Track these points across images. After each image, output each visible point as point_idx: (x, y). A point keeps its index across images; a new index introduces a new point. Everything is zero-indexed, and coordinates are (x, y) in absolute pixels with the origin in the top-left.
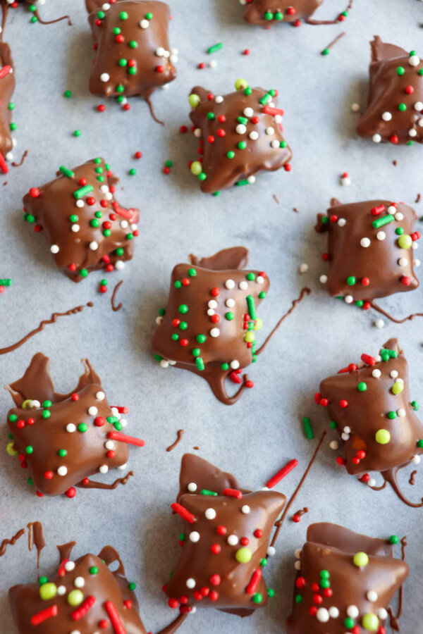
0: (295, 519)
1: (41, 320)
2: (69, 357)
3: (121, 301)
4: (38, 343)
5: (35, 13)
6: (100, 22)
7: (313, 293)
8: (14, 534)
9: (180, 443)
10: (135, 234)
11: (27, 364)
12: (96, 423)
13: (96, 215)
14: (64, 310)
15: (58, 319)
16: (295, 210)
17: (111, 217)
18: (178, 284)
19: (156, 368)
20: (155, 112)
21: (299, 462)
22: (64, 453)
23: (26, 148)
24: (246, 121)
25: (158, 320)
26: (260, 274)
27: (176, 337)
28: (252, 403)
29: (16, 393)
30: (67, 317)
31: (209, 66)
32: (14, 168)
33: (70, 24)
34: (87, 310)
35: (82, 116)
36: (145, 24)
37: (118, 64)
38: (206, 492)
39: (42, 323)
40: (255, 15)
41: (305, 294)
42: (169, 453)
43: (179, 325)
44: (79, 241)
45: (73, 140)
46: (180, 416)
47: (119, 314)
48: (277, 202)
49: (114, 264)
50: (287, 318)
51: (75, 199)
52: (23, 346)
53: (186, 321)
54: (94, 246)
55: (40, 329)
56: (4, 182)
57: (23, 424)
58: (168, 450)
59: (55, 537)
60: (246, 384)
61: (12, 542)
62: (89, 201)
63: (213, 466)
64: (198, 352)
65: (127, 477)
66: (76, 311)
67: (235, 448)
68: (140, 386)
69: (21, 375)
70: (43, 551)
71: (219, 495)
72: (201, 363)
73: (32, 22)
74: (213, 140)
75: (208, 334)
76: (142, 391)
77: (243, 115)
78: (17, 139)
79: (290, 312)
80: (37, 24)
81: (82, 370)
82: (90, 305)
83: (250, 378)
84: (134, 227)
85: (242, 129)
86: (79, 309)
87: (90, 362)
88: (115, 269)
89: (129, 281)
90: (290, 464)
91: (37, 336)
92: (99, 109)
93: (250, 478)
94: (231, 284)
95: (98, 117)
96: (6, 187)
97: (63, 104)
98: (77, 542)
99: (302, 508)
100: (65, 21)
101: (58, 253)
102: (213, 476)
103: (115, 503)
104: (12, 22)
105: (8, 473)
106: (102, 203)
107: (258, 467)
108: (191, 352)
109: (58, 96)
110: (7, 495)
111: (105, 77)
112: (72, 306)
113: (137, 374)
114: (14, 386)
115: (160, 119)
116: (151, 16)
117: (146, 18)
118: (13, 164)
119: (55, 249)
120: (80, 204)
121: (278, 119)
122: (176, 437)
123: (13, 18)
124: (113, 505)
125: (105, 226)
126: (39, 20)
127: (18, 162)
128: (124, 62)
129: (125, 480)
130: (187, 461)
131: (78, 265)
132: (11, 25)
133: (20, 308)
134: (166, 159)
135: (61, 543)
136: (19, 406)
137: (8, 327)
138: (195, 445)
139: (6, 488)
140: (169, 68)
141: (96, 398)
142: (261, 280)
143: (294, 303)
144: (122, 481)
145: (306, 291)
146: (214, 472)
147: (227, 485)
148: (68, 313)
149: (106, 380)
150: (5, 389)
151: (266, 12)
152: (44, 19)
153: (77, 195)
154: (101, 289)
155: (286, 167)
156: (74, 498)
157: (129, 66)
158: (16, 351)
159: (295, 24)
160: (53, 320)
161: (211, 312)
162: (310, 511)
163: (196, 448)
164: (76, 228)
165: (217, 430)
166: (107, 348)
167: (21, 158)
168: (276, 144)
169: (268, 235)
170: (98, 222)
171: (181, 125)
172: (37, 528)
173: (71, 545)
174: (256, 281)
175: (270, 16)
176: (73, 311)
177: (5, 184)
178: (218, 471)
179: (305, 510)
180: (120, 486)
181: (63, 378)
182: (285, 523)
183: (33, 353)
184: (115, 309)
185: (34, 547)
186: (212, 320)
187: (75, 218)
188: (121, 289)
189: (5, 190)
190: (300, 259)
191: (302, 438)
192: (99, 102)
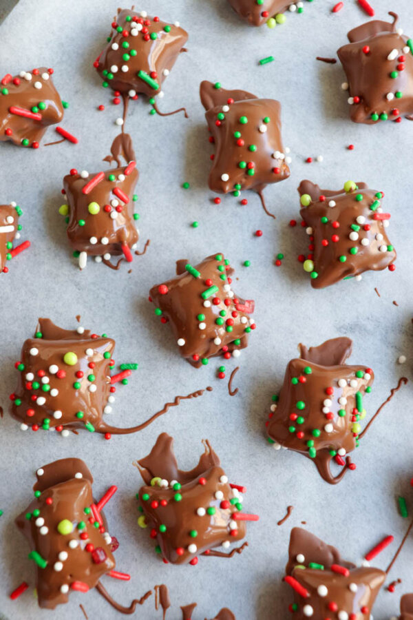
0: (390, 588)
1: (166, 402)
2: (191, 438)
3: (237, 387)
4: (163, 424)
5: (154, 106)
6: (219, 123)
7: (409, 382)
8: (143, 595)
9: (290, 518)
10: (252, 327)
11: (153, 443)
12: (223, 506)
13: (221, 313)
14: (186, 394)
15: (181, 401)
16: (394, 303)
17: (234, 314)
18: (295, 381)
19: (269, 449)
20: (267, 205)
21: (395, 537)
22: (195, 534)
23: (148, 238)
24: (358, 228)
25: (273, 407)
26: (367, 371)
27: (293, 429)
28: (353, 483)
29: (143, 469)
30: (189, 400)
31: (316, 160)
32: (137, 256)
33: (186, 116)
34: (206, 394)
35: (198, 206)
36: (263, 128)
37: (238, 166)
38: (314, 565)
39: (166, 406)
40: (362, 115)
41: (403, 382)
42: (279, 527)
43: (297, 419)
44: (204, 336)
45: (191, 230)
46: (290, 494)
47: (235, 398)
48: (379, 296)
49: (231, 352)
50: (386, 406)
51: (202, 299)
52: (150, 426)
53: (302, 416)
54: (218, 341)
55: (164, 410)
56: (129, 270)
57: (156, 504)
58: (279, 523)
59: (178, 599)
60: (349, 466)
61: (141, 602)
62: (215, 302)
63: (319, 540)
64: (312, 443)
65: (242, 547)
66: (197, 395)
67: (338, 523)
68: (254, 466)
69: (148, 453)
70: (168, 610)
71: (325, 568)
72: (314, 451)
73: (151, 113)
74: (327, 243)
75: (323, 429)
76: (256, 470)
77: (356, 222)
78: (139, 228)
79: (388, 399)
80: (155, 115)
81: (202, 450)
82: (209, 389)
83: (352, 461)
84: (252, 322)
85: (354, 236)
86: (199, 393)
87: (210, 442)
88: (232, 356)
89: (245, 367)
90: (386, 540)
91: (162, 417)
92: (215, 201)
93: (351, 551)
94: (343, 383)
95: (214, 209)
96: (130, 274)
97: (180, 194)
98: (198, 603)
99: (396, 579)
100: (183, 112)
101: (184, 345)
102: (318, 549)
103: (232, 570)
104: (132, 114)
105: (138, 541)
106: (226, 302)
107: (358, 541)
108: (306, 442)
109: (176, 187)
110: (136, 560)
111: (225, 177)
112: (193, 391)
113: (252, 455)
114: (141, 463)
115: (270, 212)
116: (268, 120)
117: (264, 122)
118: (137, 253)
119: (182, 342)
120: (207, 304)
121: (386, 223)
122: (286, 512)
123: (134, 109)
124: (230, 572)
125: (228, 323)
126: (158, 113)
127: (141, 251)
128: (244, 165)
129: (241, 550)
130: (295, 535)
131: (200, 355)
132: (131, 117)
133: (146, 390)
134: (278, 251)
135: (184, 604)
136: (148, 484)
137: (135, 408)
138: (303, 520)
139: (135, 554)
140: (284, 168)
141: (220, 481)
142: (368, 376)
143: (392, 391)
144: (238, 551)
145: (404, 380)
146: (319, 545)
147: (331, 556)
148: (189, 397)
149: (224, 459)
150: (134, 465)
151: (373, 114)
152: (162, 111)
153: (204, 296)
154: (219, 374)
155: (391, 268)
156: (196, 566)
157: (248, 168)
158: (144, 430)
159: (397, 121)
160: (176, 403)
161: (326, 410)
162: (403, 582)
163: (304, 523)
164: (203, 326)
165: (322, 507)
166: (225, 430)
167: (143, 246)
168: (384, 249)
169: (370, 326)
170: (222, 321)
171: (292, 219)
172: (162, 590)
173: (193, 606)
174: (363, 378)
175: (376, 117)
176: (194, 395)
177: (130, 272)
178: (322, 544)
179: (399, 581)
180: (236, 554)
181: (185, 456)
182: (381, 592)
183: (159, 433)
184: (231, 394)
185: (160, 606)
186: (328, 417)
187: (203, 317)
188: (236, 374)
189: (130, 278)
190: (399, 350)
191: (397, 516)
192: (215, 195)
